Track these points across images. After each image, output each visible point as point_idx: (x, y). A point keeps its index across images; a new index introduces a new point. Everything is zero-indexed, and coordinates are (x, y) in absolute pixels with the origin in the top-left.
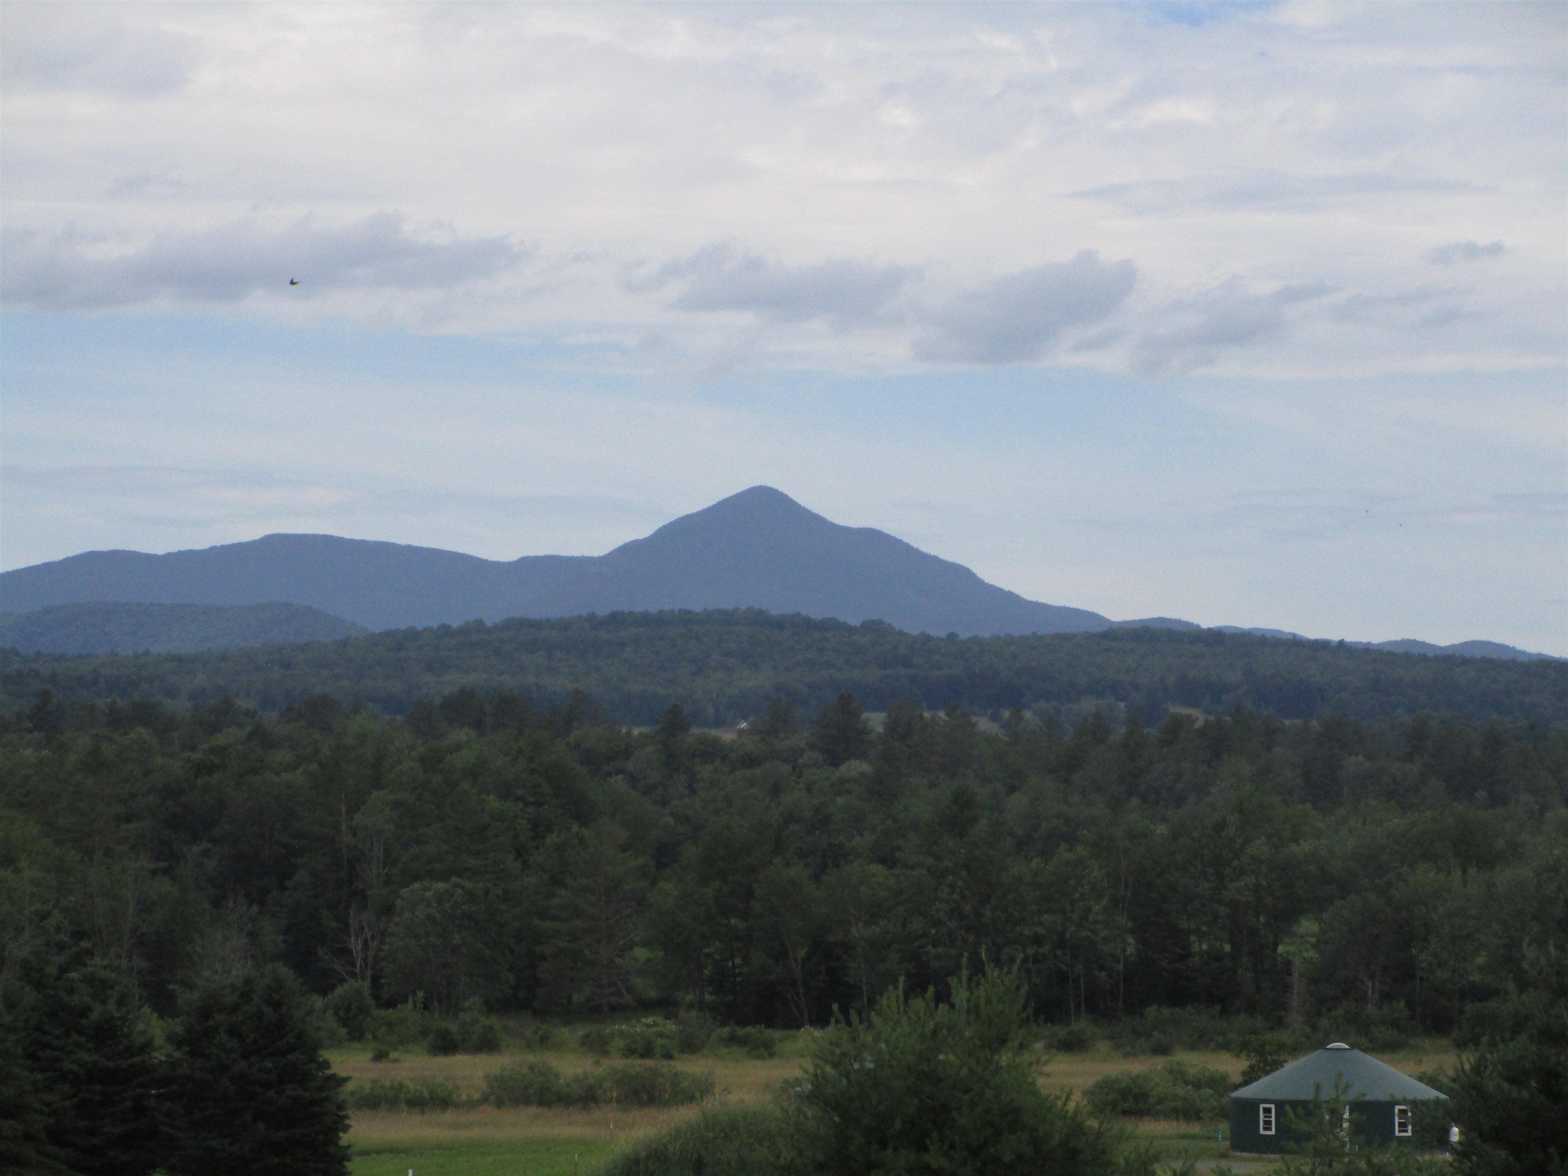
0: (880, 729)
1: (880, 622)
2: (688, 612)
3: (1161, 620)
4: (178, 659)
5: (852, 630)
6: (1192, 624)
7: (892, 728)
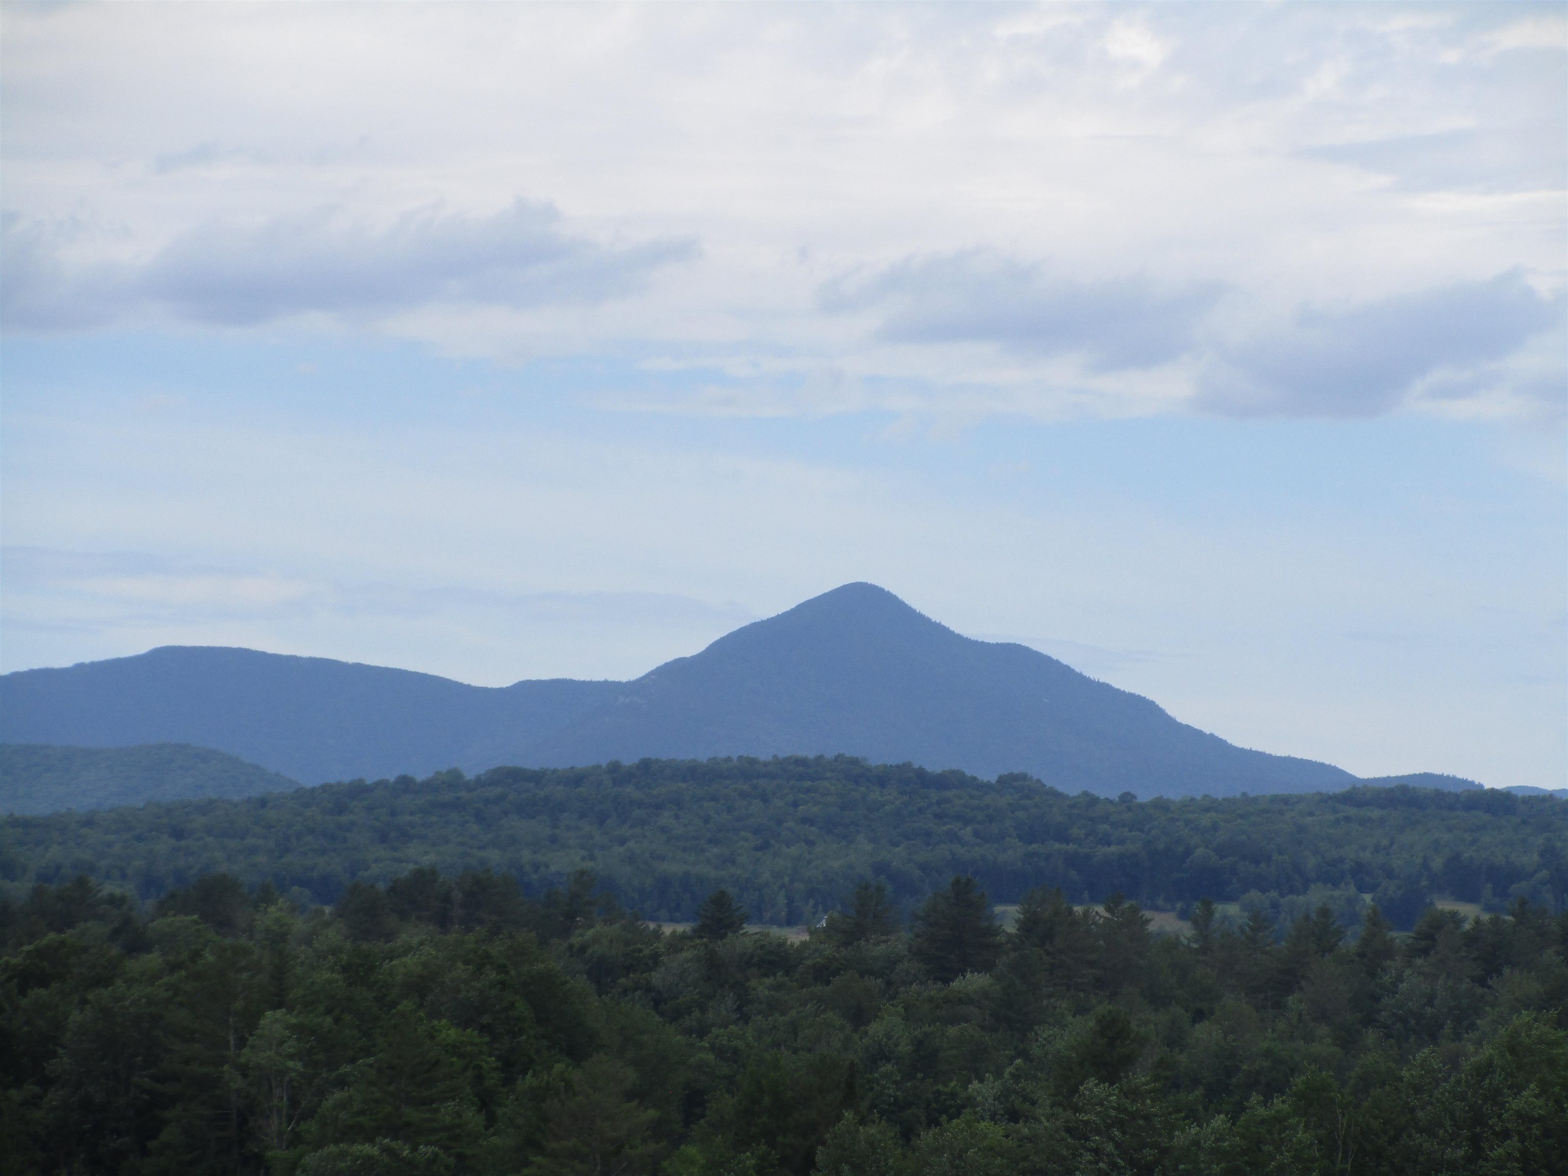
0: (1011, 928)
1: (1024, 777)
2: (753, 762)
3: (1426, 776)
4: (25, 824)
5: (985, 787)
6: (1472, 783)
7: (1029, 926)
